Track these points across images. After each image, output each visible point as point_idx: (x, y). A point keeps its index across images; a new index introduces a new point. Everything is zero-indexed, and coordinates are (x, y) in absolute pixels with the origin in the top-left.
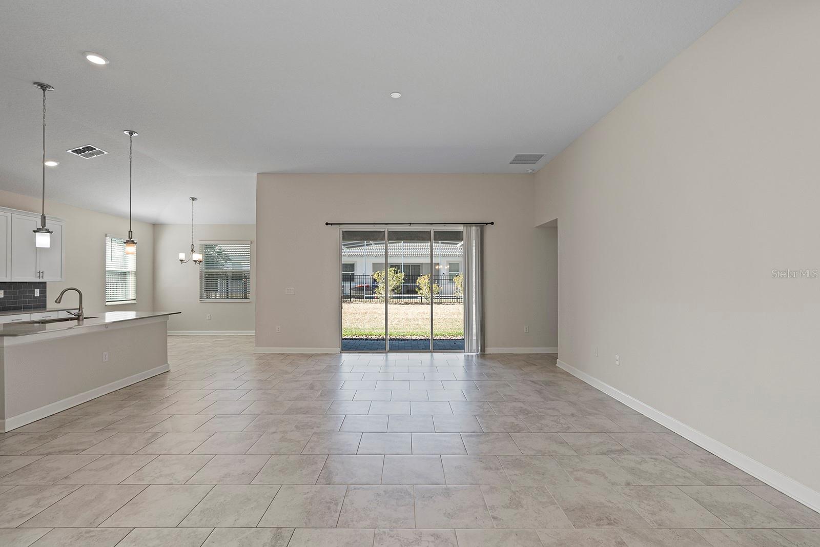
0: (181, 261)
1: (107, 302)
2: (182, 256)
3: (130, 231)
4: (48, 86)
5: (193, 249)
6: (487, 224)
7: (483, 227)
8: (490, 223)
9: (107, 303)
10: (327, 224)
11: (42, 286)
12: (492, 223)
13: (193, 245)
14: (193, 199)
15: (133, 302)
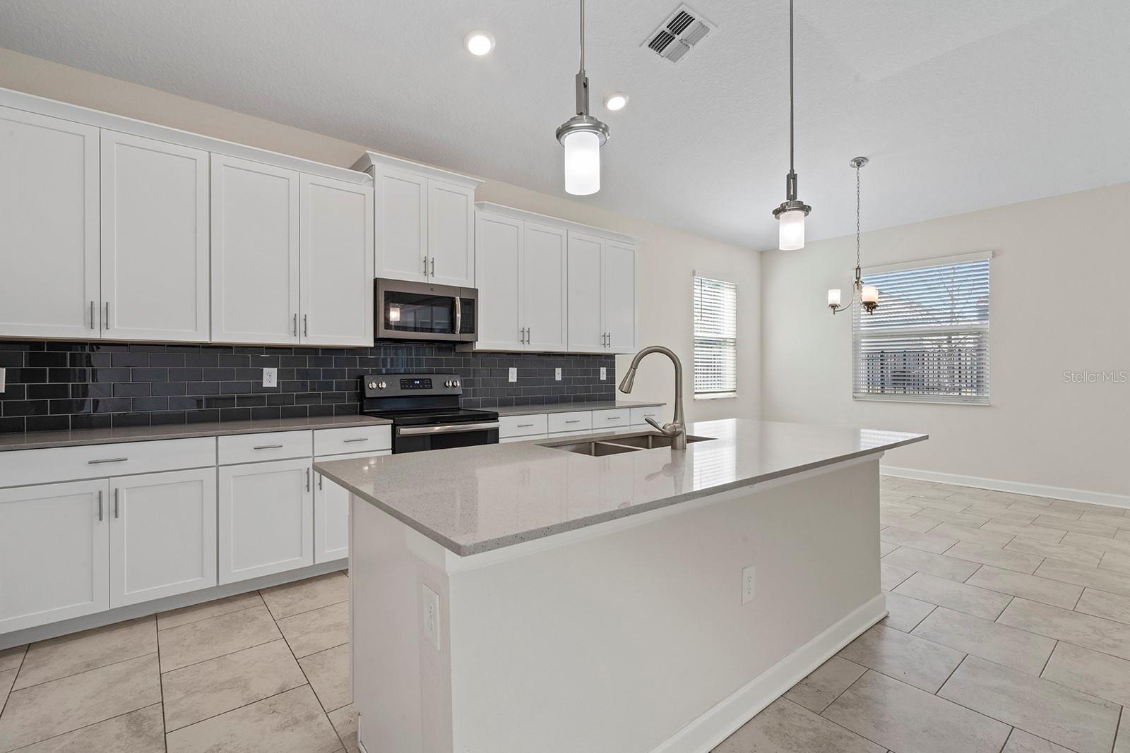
0: (834, 306)
1: (696, 393)
2: (834, 296)
3: (792, 177)
5: (858, 278)
9: (697, 396)
13: (858, 268)
14: (859, 162)
15: (732, 395)
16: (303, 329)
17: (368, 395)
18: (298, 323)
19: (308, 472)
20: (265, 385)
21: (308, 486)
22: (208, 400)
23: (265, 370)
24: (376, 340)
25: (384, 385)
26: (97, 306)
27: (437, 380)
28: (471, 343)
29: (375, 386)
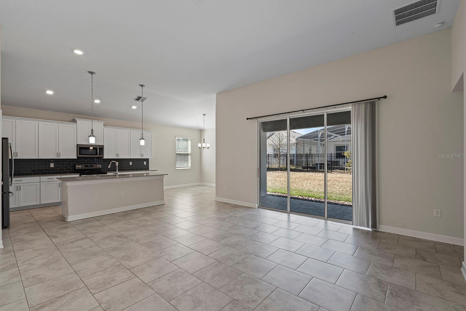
4: (93, 72)
6: (379, 98)
7: (375, 102)
8: (382, 98)
9: (177, 168)
10: (248, 119)
11: (147, 160)
12: (385, 97)
14: (204, 115)
15: (190, 168)
16: (59, 155)
17: (76, 169)
18: (59, 154)
19: (60, 184)
20: (51, 167)
21: (60, 186)
22: (37, 170)
23: (51, 164)
24: (77, 157)
25: (80, 167)
26: (15, 152)
27: (94, 165)
28: (103, 157)
29: (78, 167)
